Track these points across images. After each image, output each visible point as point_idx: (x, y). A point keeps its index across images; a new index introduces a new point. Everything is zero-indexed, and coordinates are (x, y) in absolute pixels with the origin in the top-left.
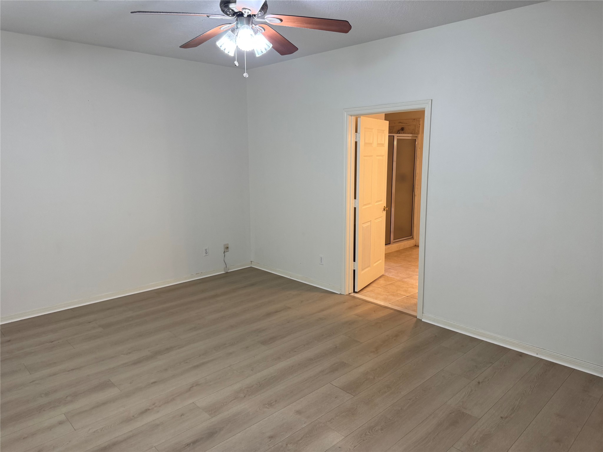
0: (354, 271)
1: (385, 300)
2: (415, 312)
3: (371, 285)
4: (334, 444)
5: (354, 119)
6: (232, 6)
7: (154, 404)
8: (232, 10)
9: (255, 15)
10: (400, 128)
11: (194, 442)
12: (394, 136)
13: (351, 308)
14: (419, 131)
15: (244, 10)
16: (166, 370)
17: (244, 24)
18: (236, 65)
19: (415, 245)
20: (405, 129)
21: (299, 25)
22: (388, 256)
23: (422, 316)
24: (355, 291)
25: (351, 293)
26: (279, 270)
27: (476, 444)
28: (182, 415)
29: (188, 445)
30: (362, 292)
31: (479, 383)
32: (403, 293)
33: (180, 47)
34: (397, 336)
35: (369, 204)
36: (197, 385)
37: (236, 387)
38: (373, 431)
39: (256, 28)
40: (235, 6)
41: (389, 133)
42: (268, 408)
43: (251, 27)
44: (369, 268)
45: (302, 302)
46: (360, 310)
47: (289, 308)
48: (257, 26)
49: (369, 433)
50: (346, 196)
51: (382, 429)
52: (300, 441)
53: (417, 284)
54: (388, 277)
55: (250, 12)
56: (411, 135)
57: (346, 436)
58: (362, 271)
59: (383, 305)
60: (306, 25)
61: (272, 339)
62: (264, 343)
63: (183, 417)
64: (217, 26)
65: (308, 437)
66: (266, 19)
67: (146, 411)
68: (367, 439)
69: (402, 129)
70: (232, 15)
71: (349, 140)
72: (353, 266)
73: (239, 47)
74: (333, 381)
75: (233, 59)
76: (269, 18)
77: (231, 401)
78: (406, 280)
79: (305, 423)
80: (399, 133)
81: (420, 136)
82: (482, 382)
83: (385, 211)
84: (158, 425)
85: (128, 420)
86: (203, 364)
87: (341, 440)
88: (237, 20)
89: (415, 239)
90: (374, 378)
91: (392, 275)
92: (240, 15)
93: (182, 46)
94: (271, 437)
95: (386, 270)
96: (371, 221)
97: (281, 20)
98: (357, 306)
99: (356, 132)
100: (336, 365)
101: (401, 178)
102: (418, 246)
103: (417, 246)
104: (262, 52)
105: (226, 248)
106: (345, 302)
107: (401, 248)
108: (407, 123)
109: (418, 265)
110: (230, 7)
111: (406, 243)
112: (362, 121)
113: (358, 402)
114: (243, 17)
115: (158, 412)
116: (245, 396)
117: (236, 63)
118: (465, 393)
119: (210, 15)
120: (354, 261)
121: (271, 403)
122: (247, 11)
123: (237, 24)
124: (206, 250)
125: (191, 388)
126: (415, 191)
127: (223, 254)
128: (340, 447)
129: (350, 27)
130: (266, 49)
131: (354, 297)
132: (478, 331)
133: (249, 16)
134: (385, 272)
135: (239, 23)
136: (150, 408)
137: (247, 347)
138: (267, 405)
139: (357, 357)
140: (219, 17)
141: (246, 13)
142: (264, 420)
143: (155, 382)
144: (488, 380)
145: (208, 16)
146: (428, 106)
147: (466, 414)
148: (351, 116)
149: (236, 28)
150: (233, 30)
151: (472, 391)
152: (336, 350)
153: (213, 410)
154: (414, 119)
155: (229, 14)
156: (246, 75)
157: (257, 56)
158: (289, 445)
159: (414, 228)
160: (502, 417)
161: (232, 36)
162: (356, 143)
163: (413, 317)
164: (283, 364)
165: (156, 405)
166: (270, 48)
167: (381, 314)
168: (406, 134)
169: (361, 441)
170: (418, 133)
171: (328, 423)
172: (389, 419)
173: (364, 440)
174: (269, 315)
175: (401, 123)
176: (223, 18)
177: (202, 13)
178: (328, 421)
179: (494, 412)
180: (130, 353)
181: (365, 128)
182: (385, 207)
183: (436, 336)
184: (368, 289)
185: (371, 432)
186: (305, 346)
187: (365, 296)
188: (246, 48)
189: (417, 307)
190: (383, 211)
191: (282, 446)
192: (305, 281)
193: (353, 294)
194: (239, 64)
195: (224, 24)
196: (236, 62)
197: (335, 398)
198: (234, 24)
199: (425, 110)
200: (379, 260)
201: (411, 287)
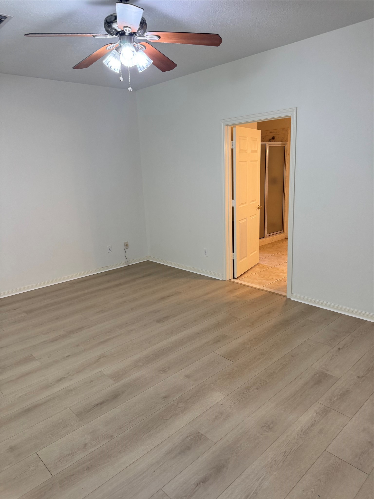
0: (233, 260)
1: (260, 283)
2: (285, 292)
3: (248, 272)
4: (217, 401)
5: (229, 128)
6: (115, 26)
7: (68, 374)
8: (115, 30)
9: (135, 33)
10: (271, 137)
11: (101, 404)
12: (266, 144)
13: (231, 291)
14: (287, 139)
15: (125, 28)
16: (78, 345)
17: (126, 42)
18: (121, 80)
19: (286, 238)
20: (275, 137)
21: (176, 41)
22: (262, 248)
23: (291, 295)
24: (235, 277)
25: (231, 279)
26: (171, 262)
27: (337, 399)
28: (91, 381)
29: (96, 405)
30: (240, 278)
31: (339, 349)
32: (275, 278)
33: (73, 68)
34: (269, 312)
35: (245, 203)
36: (103, 357)
37: (136, 357)
38: (250, 390)
39: (137, 46)
40: (117, 26)
41: (261, 142)
42: (162, 374)
43: (133, 45)
44: (246, 258)
45: (190, 287)
46: (238, 293)
47: (180, 293)
48: (139, 45)
49: (246, 393)
50: (224, 196)
51: (257, 389)
52: (189, 400)
53: (287, 270)
54: (262, 265)
55: (130, 30)
56: (280, 143)
57: (226, 395)
58: (240, 260)
59: (258, 288)
60: (181, 41)
61: (166, 318)
62: (159, 321)
63: (92, 383)
64: (103, 46)
65: (195, 396)
66: (145, 37)
67: (60, 380)
68: (244, 397)
69: (273, 138)
70: (115, 35)
71: (226, 147)
72: (232, 257)
73: (123, 64)
74: (216, 351)
75: (119, 75)
76: (149, 36)
77: (131, 369)
78: (277, 267)
79: (193, 385)
80: (271, 142)
81: (288, 143)
82: (342, 349)
83: (259, 209)
84: (71, 390)
85: (46, 387)
86: (109, 340)
87: (223, 398)
88: (120, 39)
89: (285, 233)
90: (250, 347)
91: (265, 264)
92: (122, 34)
93: (74, 67)
94: (165, 397)
95: (261, 260)
96: (247, 218)
97: (159, 37)
98: (236, 289)
99: (232, 140)
100: (219, 337)
101: (273, 181)
102: (288, 239)
103: (286, 239)
104: (144, 68)
105: (126, 245)
106: (226, 287)
107: (274, 241)
108: (277, 133)
109: (287, 254)
110: (112, 27)
111: (278, 237)
112: (237, 130)
113: (237, 367)
114: (125, 36)
115: (71, 380)
116: (143, 365)
117: (121, 79)
118: (328, 358)
119: (96, 35)
120: (233, 252)
121: (165, 370)
122: (128, 29)
123: (120, 42)
124: (109, 247)
125: (98, 359)
126: (285, 192)
127: (124, 251)
128: (222, 405)
129: (221, 40)
130: (147, 65)
131: (234, 282)
132: (339, 306)
133: (131, 34)
134: (260, 261)
135: (122, 42)
136: (65, 377)
137: (145, 325)
138: (161, 371)
139: (236, 330)
140: (104, 37)
141: (127, 31)
142: (159, 384)
143: (68, 356)
144: (347, 346)
145: (94, 36)
146: (294, 114)
147: (328, 375)
148: (227, 126)
149: (120, 47)
150: (117, 49)
151: (333, 356)
152: (218, 325)
153: (116, 376)
154: (283, 129)
155: (113, 34)
156: (130, 89)
157: (140, 72)
158: (179, 404)
159: (284, 224)
160: (358, 377)
161: (116, 54)
162: (232, 150)
163: (283, 297)
164: (174, 338)
165: (70, 374)
166: (151, 64)
167: (257, 295)
168: (276, 142)
169: (240, 399)
170: (287, 141)
171: (212, 384)
172: (263, 381)
173: (242, 398)
174: (163, 299)
175: (271, 132)
176: (108, 38)
177: (87, 33)
178: (212, 383)
179: (352, 372)
180: (48, 333)
181: (240, 136)
182: (258, 205)
183: (303, 311)
184: (245, 275)
185: (248, 391)
186: (192, 322)
187: (244, 281)
188: (129, 64)
189: (287, 289)
190: (257, 209)
191: (174, 405)
192: (193, 270)
193: (233, 280)
194: (123, 79)
195: (109, 44)
196: (121, 77)
197: (217, 364)
198: (118, 43)
199: (291, 118)
200: (254, 251)
201: (281, 273)
